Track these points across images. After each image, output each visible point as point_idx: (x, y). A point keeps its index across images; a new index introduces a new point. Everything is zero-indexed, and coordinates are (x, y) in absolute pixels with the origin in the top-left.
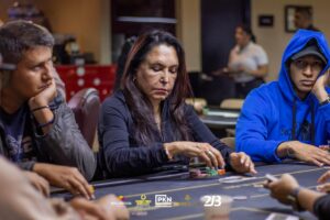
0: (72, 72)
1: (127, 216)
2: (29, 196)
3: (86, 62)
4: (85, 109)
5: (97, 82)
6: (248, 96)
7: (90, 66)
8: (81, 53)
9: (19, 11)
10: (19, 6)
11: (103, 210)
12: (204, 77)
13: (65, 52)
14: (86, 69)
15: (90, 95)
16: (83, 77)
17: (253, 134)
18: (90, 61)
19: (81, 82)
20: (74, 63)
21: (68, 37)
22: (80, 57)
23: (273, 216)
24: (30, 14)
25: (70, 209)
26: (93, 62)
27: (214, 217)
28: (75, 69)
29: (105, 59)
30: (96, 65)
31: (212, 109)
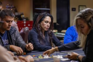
0: (22, 22)
1: (34, 61)
2: (7, 55)
3: (26, 20)
4: (25, 32)
5: (29, 25)
6: (67, 29)
7: (27, 21)
8: (25, 18)
9: (9, 6)
10: (9, 5)
11: (27, 59)
12: (57, 24)
13: (21, 17)
14: (26, 22)
15: (27, 29)
16: (26, 24)
17: (69, 39)
18: (27, 20)
19: (25, 25)
20: (23, 20)
21: (22, 13)
22: (25, 19)
23: (72, 61)
24: (12, 7)
25: (18, 59)
26: (28, 20)
27: (56, 61)
28: (23, 22)
29: (31, 19)
30: (29, 21)
31: (59, 33)
